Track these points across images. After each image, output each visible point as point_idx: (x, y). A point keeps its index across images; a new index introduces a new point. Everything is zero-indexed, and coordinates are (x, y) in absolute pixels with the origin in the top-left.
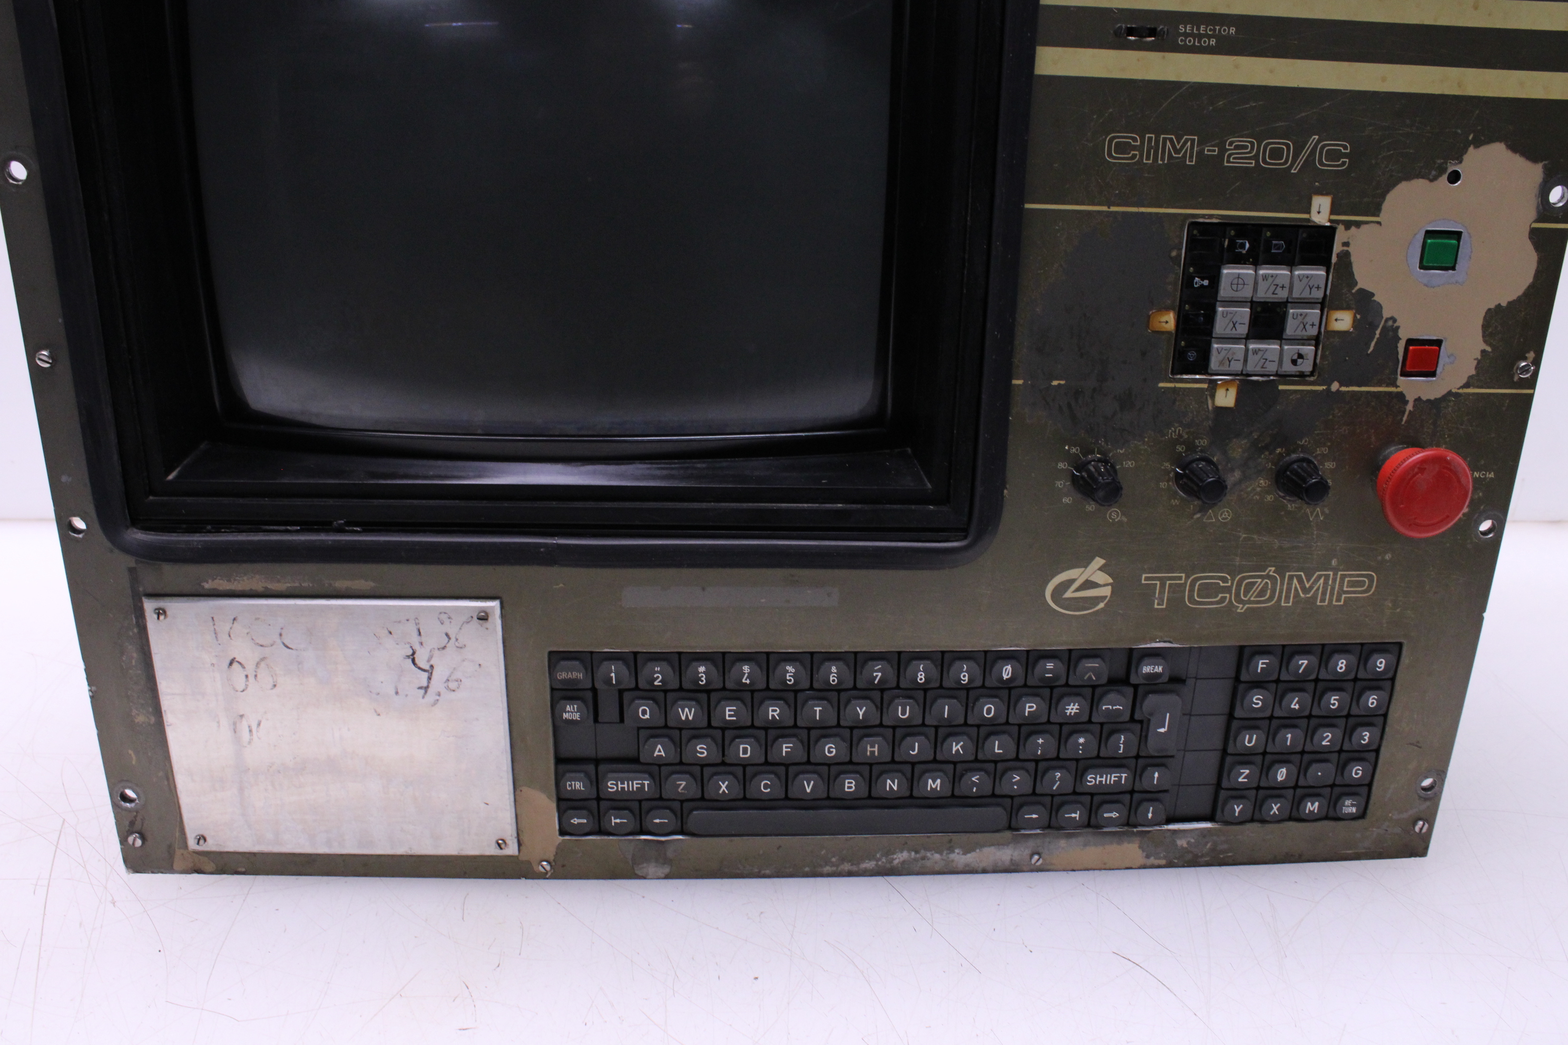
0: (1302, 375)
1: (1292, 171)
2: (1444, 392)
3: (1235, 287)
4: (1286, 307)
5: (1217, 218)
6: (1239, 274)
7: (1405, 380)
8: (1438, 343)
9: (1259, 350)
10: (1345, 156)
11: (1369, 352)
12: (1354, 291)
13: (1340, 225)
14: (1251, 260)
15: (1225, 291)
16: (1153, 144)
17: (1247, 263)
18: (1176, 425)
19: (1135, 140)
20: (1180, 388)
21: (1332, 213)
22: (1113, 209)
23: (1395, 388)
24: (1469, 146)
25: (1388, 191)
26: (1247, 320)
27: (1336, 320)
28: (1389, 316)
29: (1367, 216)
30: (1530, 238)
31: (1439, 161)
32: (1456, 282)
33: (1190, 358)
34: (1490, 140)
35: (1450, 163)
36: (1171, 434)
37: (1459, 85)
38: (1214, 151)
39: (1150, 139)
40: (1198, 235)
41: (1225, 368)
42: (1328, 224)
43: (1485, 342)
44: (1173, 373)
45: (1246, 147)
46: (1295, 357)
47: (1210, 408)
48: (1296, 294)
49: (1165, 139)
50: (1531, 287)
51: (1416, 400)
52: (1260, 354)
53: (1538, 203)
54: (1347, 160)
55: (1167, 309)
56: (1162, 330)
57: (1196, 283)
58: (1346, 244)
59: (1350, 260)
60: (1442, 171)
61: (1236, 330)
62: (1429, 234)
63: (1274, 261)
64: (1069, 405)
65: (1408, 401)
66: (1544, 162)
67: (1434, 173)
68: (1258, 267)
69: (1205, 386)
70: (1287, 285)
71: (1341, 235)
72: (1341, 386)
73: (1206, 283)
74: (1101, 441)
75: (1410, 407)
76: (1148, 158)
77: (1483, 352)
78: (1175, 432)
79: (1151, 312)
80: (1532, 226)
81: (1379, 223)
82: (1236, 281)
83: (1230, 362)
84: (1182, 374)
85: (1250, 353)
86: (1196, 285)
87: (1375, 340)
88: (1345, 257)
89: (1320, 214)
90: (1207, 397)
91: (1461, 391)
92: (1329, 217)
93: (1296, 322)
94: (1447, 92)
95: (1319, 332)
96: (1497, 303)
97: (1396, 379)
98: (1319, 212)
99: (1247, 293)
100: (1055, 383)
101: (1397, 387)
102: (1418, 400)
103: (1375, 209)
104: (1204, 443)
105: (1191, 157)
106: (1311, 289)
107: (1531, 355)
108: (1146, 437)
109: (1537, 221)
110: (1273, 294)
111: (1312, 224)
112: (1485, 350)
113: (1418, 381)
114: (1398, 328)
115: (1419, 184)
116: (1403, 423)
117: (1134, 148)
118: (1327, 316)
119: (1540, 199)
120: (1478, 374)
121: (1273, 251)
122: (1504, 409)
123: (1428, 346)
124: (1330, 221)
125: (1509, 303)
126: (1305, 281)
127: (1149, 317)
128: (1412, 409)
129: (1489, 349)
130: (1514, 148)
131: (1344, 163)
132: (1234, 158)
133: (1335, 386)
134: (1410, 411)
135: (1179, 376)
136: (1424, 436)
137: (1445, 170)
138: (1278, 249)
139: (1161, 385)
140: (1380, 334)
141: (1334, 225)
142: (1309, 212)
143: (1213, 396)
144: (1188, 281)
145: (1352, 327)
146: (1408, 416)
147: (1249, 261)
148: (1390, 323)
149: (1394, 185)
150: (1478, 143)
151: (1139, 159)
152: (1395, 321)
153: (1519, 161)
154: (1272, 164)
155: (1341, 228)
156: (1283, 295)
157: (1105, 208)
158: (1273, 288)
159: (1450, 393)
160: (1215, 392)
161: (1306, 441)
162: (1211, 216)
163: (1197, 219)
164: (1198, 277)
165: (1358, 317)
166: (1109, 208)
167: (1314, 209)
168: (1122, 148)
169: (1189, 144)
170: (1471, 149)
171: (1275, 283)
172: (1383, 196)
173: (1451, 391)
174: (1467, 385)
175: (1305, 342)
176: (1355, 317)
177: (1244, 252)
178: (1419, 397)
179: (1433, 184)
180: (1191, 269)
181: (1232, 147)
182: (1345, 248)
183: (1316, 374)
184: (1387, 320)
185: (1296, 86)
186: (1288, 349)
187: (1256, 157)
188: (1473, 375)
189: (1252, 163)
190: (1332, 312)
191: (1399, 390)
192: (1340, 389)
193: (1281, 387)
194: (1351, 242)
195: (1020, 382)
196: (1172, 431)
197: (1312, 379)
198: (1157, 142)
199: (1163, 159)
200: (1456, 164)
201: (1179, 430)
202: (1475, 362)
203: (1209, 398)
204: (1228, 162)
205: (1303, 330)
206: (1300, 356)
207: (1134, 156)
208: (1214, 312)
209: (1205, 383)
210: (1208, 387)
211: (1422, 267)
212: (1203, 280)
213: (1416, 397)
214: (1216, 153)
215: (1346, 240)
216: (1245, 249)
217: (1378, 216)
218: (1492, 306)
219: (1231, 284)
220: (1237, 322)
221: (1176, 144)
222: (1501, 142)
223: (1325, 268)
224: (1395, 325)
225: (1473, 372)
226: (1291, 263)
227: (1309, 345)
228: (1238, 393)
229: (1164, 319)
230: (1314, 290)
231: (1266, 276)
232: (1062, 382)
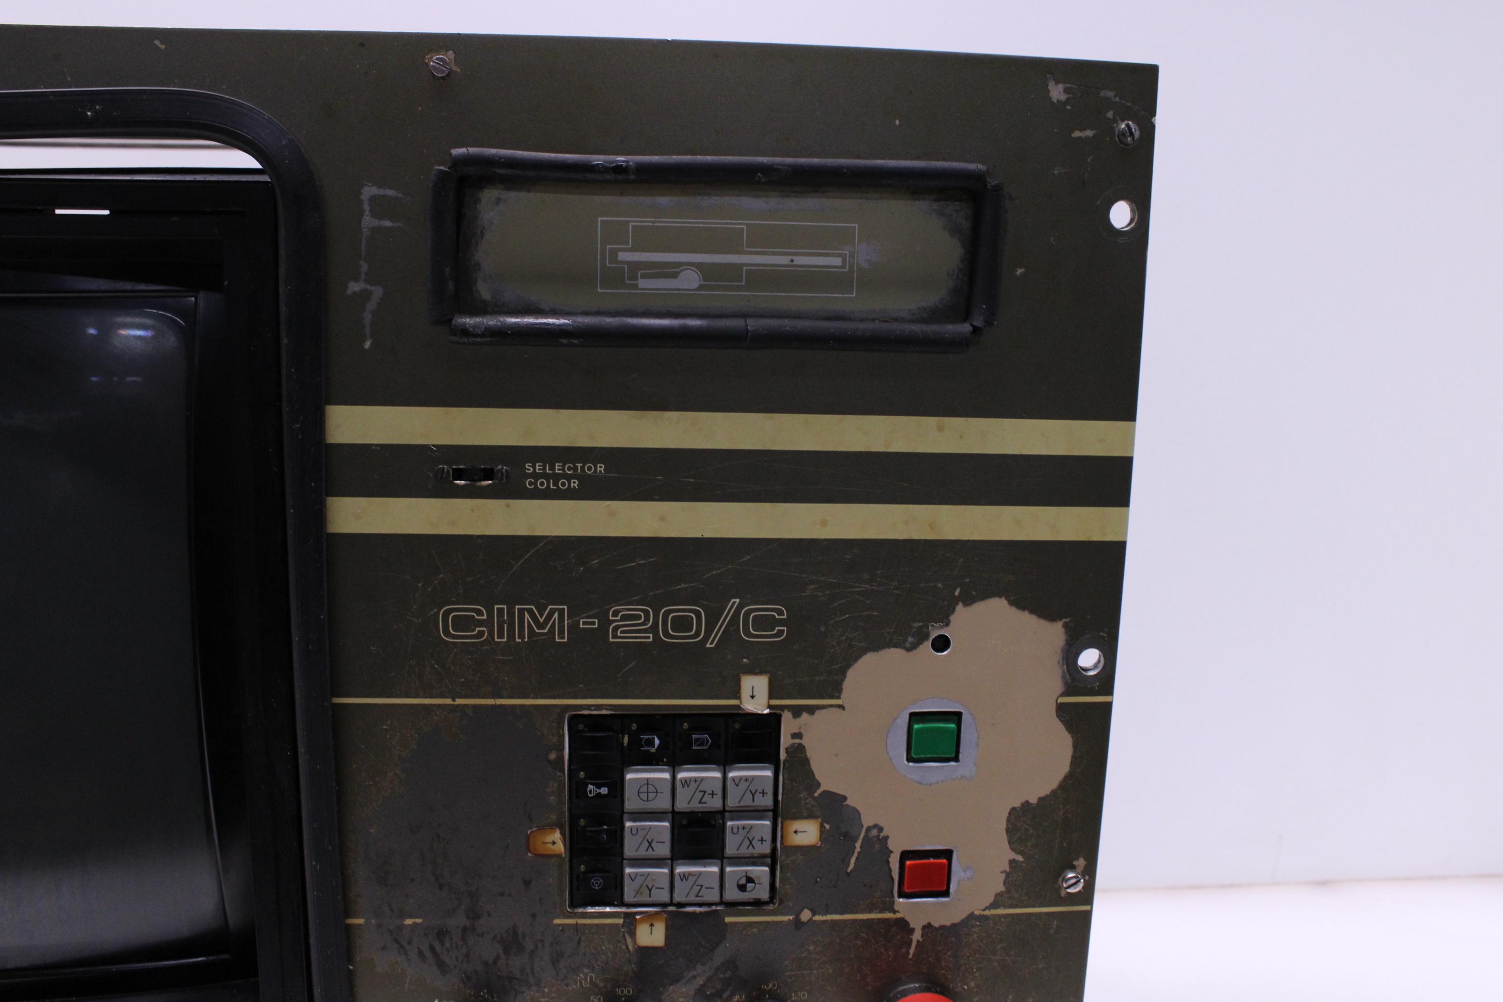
0: (758, 903)
1: (708, 646)
2: (964, 915)
3: (644, 796)
4: (723, 818)
5: (607, 709)
6: (648, 779)
7: (906, 903)
8: (947, 854)
9: (690, 874)
10: (781, 623)
11: (849, 870)
12: (816, 795)
13: (786, 711)
14: (665, 760)
15: (631, 802)
16: (505, 618)
17: (661, 763)
18: (586, 971)
19: (479, 613)
20: (585, 925)
21: (771, 696)
22: (459, 701)
23: (893, 914)
24: (957, 604)
25: (849, 666)
26: (667, 837)
27: (796, 832)
28: (871, 824)
29: (823, 698)
30: (1057, 716)
31: (916, 625)
32: (962, 777)
33: (595, 886)
34: (984, 595)
35: (932, 626)
36: (581, 983)
37: (932, 526)
38: (594, 623)
39: (500, 611)
40: (586, 730)
41: (645, 899)
42: (767, 711)
43: (1013, 850)
44: (573, 905)
45: (639, 617)
46: (743, 881)
47: (631, 948)
48: (732, 803)
49: (521, 612)
50: (1066, 778)
51: (924, 928)
52: (692, 879)
53: (1063, 671)
54: (785, 628)
55: (552, 826)
56: (547, 853)
57: (590, 792)
58: (797, 735)
59: (806, 756)
60: (922, 637)
61: (653, 850)
62: (915, 717)
63: (700, 760)
64: (432, 949)
65: (913, 930)
66: (1064, 620)
67: (910, 639)
68: (677, 768)
69: (621, 921)
70: (719, 792)
71: (788, 725)
72: (814, 914)
73: (604, 791)
74: (483, 992)
75: (917, 936)
76: (501, 635)
77: (1012, 862)
78: (586, 979)
79: (529, 832)
80: (1058, 702)
81: (841, 707)
82: (644, 789)
83: (650, 891)
84: (586, 905)
85: (677, 879)
86: (591, 793)
87: (856, 855)
88: (798, 753)
89: (755, 698)
90: (624, 936)
91: (987, 913)
92: (769, 702)
93: (738, 838)
94: (916, 536)
95: (774, 849)
96: (1023, 800)
97: (894, 902)
98: (753, 697)
99: (664, 803)
100: (409, 922)
101: (895, 912)
102: (928, 927)
103: (834, 689)
104: (629, 992)
105: (561, 632)
106: (753, 795)
107: (1081, 863)
108: (545, 987)
109: (1065, 694)
110: (700, 802)
111: (744, 712)
112: (1014, 860)
113: (925, 903)
114: (887, 838)
115: (893, 655)
116: (910, 956)
117: (480, 623)
118: (782, 827)
119: (1065, 667)
120: (1008, 891)
121: (694, 748)
122: (1052, 932)
123: (934, 858)
124: (769, 707)
125: (1041, 799)
126: (743, 785)
127: (528, 837)
128: (920, 939)
129: (1020, 858)
130: (1019, 603)
131: (780, 633)
132: (622, 632)
133: (806, 915)
134: (918, 941)
135: (581, 910)
136: (943, 972)
137: (926, 636)
138: (702, 744)
139: (557, 921)
140: (861, 847)
141: (778, 712)
142: (739, 698)
143: (633, 934)
144: (577, 789)
145: (820, 840)
146: (916, 947)
147: (663, 761)
148: (874, 832)
149: (857, 658)
150: (969, 600)
151: (487, 636)
152: (881, 829)
153: (1027, 619)
154: (679, 638)
155: (786, 716)
156: (715, 804)
157: (448, 701)
158: (698, 795)
159: (972, 916)
160: (635, 929)
161: (774, 985)
162: (599, 707)
163: (580, 711)
164: (592, 784)
165: (827, 827)
166: (454, 700)
167: (745, 692)
168: (463, 623)
169: (556, 615)
170: (960, 607)
171: (700, 789)
172: (843, 673)
173: (973, 913)
174: (994, 905)
175: (757, 860)
176: (822, 826)
177: (653, 750)
178: (929, 924)
179: (911, 654)
180: (582, 774)
181: (619, 618)
182: (797, 741)
183: (776, 901)
184: (869, 829)
185: (700, 536)
186: (730, 872)
187: (654, 629)
188: (1002, 892)
189: (649, 637)
190: (787, 823)
191: (898, 915)
192: (814, 918)
193: (728, 920)
194: (802, 731)
195: (361, 921)
196: (582, 979)
197: (771, 907)
198: (511, 614)
199: (521, 636)
200: (942, 627)
201: (591, 977)
202: (1004, 875)
203: (627, 937)
204: (615, 636)
205: (749, 847)
206: (750, 880)
207: (481, 634)
208: (623, 827)
209: (621, 918)
210: (624, 922)
211: (910, 759)
212: (600, 788)
213: (925, 923)
214: (596, 626)
215: (797, 731)
216: (654, 747)
217: (839, 698)
218: (1017, 804)
219: (638, 793)
220: (652, 840)
221: (539, 618)
222: (1000, 597)
223: (772, 767)
224: (882, 835)
225: (1002, 888)
226: (725, 762)
227: (763, 864)
228: (667, 929)
229: (549, 839)
230: (758, 796)
231: (686, 781)
232: (419, 921)
